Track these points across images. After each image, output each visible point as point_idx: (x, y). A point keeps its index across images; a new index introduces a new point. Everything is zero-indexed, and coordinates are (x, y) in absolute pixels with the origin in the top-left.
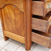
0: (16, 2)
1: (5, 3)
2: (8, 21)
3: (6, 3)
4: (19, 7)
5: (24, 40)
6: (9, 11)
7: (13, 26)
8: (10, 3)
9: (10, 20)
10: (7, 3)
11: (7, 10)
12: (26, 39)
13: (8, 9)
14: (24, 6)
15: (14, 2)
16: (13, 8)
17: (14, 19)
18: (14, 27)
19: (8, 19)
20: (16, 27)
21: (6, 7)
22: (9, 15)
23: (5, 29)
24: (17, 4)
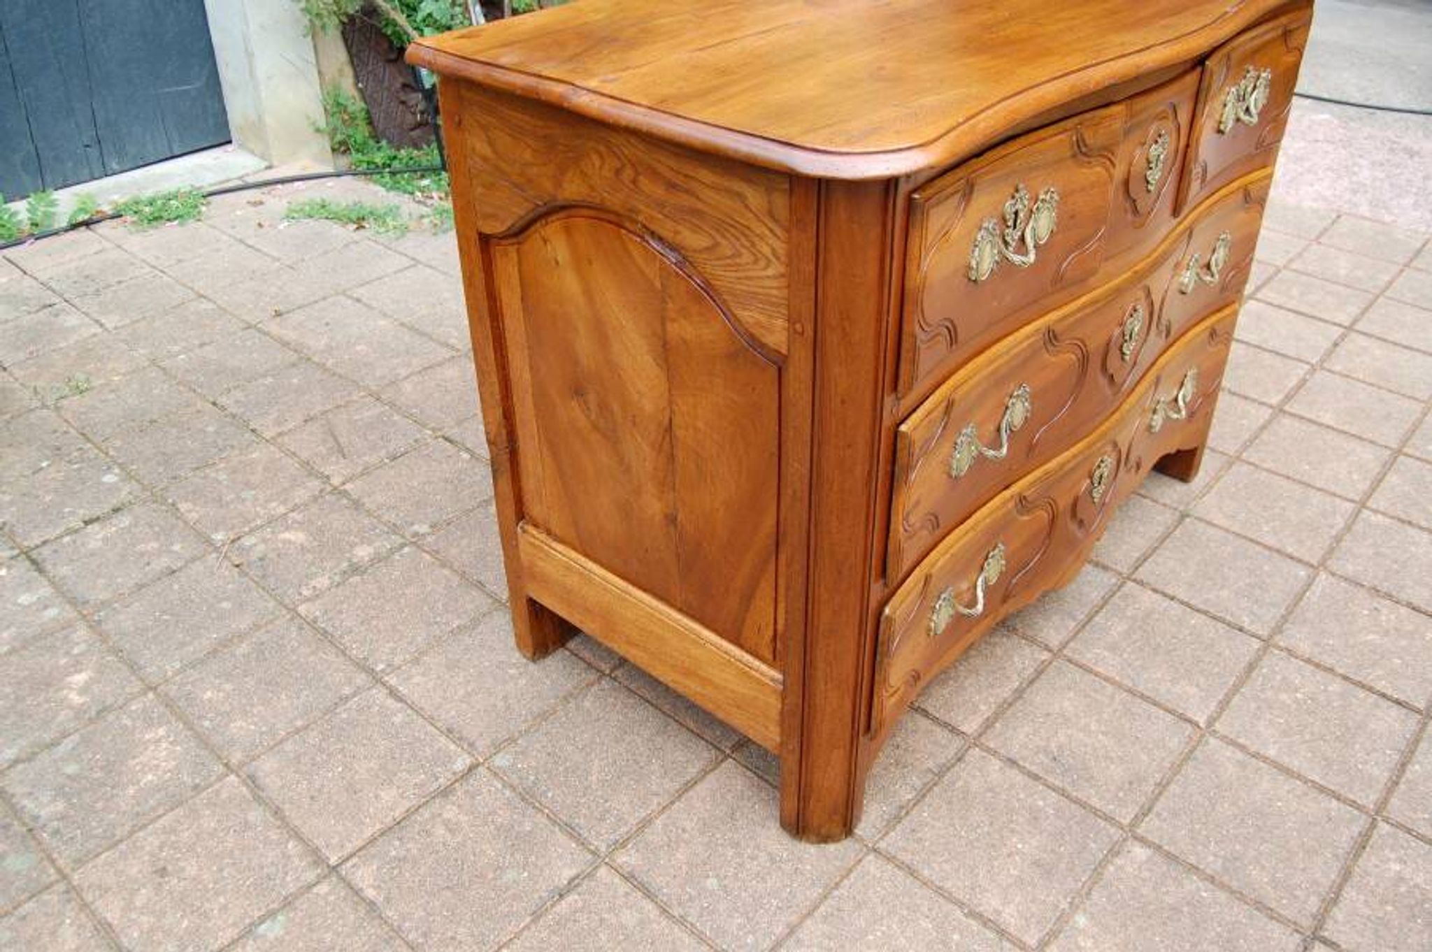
0: (686, 201)
1: (548, 185)
2: (572, 413)
3: (558, 184)
4: (724, 277)
5: (775, 704)
6: (588, 293)
7: (638, 492)
8: (615, 201)
9: (604, 407)
10: (572, 189)
11: (570, 283)
12: (794, 699)
13: (580, 263)
14: (791, 278)
15: (659, 191)
16: (651, 271)
17: (648, 406)
18: (654, 507)
19: (578, 391)
20: (671, 519)
21: (553, 229)
22: (584, 346)
23: (535, 509)
24: (696, 229)
